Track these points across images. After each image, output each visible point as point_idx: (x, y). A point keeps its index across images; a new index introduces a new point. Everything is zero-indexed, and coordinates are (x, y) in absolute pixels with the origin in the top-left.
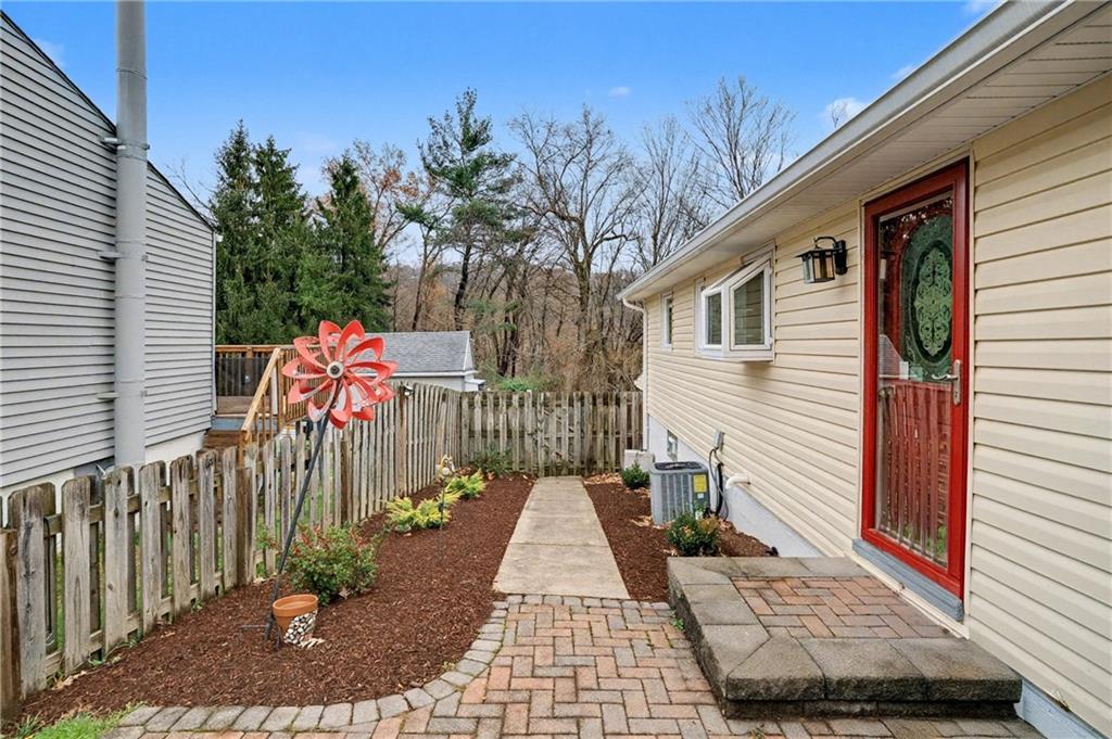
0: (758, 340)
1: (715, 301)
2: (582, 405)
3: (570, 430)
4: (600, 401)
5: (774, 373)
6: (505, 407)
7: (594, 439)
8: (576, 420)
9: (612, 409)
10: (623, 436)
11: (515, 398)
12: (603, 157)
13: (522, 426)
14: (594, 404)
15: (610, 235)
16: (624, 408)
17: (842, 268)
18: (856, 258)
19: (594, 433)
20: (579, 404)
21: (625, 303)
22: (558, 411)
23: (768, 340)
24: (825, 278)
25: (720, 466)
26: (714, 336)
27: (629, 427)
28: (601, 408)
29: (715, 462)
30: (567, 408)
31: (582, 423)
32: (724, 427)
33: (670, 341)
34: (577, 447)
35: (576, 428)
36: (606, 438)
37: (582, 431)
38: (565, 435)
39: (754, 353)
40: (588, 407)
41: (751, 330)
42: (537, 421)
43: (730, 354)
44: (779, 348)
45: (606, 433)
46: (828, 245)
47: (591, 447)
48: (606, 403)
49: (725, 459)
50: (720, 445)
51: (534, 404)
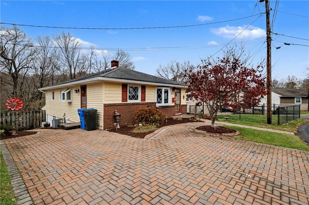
0: (70, 99)
1: (64, 94)
2: (30, 114)
3: (26, 120)
4: (34, 112)
5: (72, 103)
6: (5, 116)
7: (33, 121)
8: (28, 117)
9: (38, 114)
10: (41, 119)
11: (9, 114)
12: (22, 41)
13: (11, 120)
14: (33, 113)
15: (26, 66)
16: (41, 114)
17: (79, 92)
18: (80, 91)
19: (33, 120)
20: (29, 114)
21: (41, 91)
22: (22, 116)
23: (71, 99)
24: (77, 93)
25: (65, 118)
26: (64, 99)
27: (42, 118)
28: (35, 114)
29: (64, 118)
30: (25, 115)
31: (29, 118)
32: (65, 112)
33: (53, 99)
34: (28, 123)
35: (28, 119)
36: (36, 120)
37: (29, 120)
38: (25, 121)
39: (70, 101)
40: (31, 114)
41: (69, 98)
42: (16, 118)
43: (66, 101)
44: (73, 100)
45: (36, 119)
46: (77, 89)
47: (32, 123)
48: (36, 113)
49: (65, 117)
50: (65, 115)
51: (15, 115)
